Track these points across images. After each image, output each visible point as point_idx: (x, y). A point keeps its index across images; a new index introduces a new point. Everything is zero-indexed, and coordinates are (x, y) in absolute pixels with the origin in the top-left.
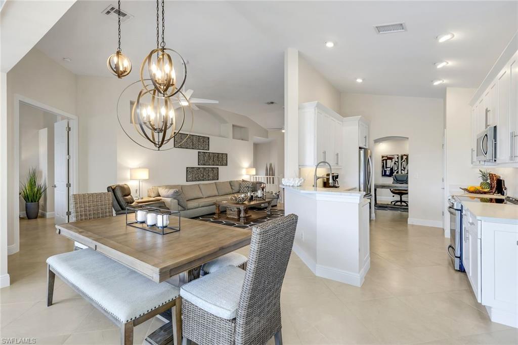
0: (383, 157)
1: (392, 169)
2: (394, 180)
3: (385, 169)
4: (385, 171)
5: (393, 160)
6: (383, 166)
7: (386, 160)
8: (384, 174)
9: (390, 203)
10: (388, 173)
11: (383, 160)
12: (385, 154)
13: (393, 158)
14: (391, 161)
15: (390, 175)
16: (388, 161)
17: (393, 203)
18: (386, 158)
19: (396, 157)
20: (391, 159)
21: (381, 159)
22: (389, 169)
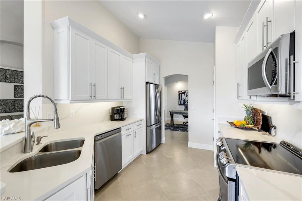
0: (179, 92)
1: (184, 100)
2: (185, 107)
3: (181, 100)
4: (181, 102)
5: (185, 94)
6: (179, 98)
7: (181, 94)
8: (180, 104)
9: (182, 124)
10: (182, 103)
11: (179, 94)
12: (180, 90)
13: (185, 93)
14: (184, 95)
15: (183, 105)
16: (182, 94)
17: (184, 123)
18: (181, 93)
19: (187, 92)
20: (184, 93)
21: (178, 94)
22: (183, 100)
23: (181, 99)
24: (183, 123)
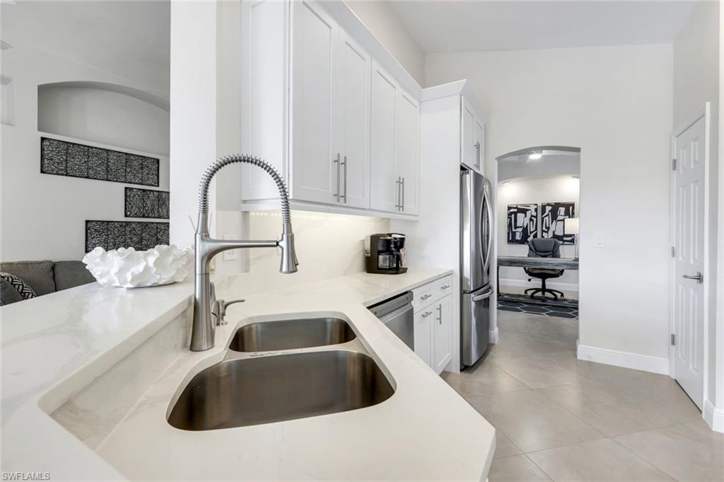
0: (509, 208)
1: (525, 230)
2: (530, 249)
3: (514, 230)
4: (514, 234)
5: (528, 213)
6: (510, 225)
7: (515, 214)
8: (512, 240)
9: (523, 293)
10: (518, 237)
11: (510, 214)
12: (513, 203)
13: (528, 210)
14: (524, 215)
15: (524, 241)
16: (518, 214)
17: (530, 293)
18: (516, 210)
19: (533, 208)
20: (524, 211)
21: (506, 212)
22: (520, 230)
23: (516, 227)
24: (526, 292)
